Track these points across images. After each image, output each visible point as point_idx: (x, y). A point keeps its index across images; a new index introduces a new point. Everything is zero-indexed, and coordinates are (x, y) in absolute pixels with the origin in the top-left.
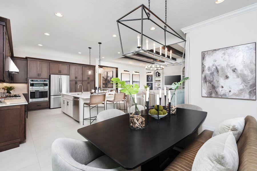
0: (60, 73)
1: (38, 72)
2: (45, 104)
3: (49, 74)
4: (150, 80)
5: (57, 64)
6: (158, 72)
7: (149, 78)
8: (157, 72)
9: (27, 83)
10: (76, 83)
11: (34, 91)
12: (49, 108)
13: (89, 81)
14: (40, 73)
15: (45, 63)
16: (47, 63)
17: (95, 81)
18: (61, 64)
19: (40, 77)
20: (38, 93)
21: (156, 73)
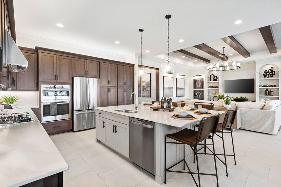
0: (86, 74)
1: (55, 72)
2: (65, 124)
3: (71, 76)
4: (199, 86)
5: (82, 60)
6: (214, 75)
7: (198, 84)
8: (212, 75)
9: (37, 90)
10: (109, 90)
11: (50, 104)
12: (72, 130)
13: (126, 88)
14: (58, 74)
15: (65, 57)
16: (68, 58)
17: (133, 87)
18: (88, 61)
19: (58, 81)
20: (55, 107)
21: (210, 75)
